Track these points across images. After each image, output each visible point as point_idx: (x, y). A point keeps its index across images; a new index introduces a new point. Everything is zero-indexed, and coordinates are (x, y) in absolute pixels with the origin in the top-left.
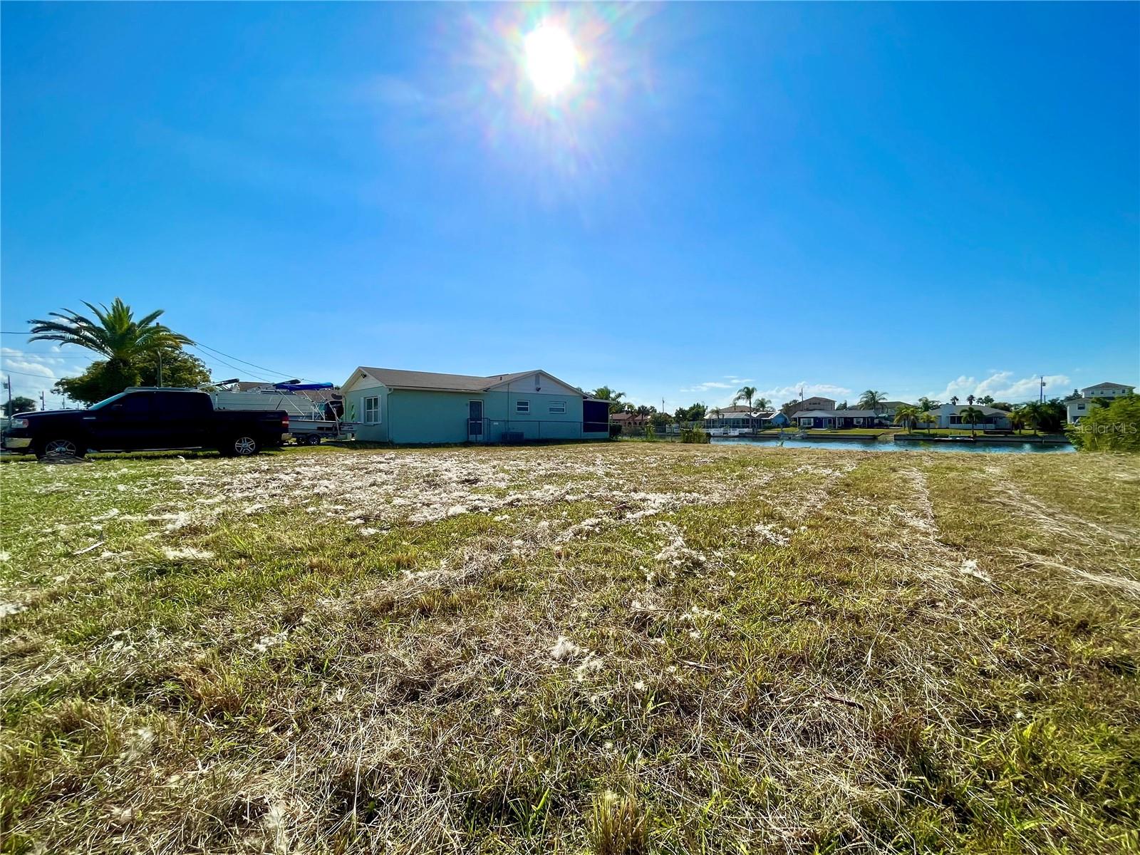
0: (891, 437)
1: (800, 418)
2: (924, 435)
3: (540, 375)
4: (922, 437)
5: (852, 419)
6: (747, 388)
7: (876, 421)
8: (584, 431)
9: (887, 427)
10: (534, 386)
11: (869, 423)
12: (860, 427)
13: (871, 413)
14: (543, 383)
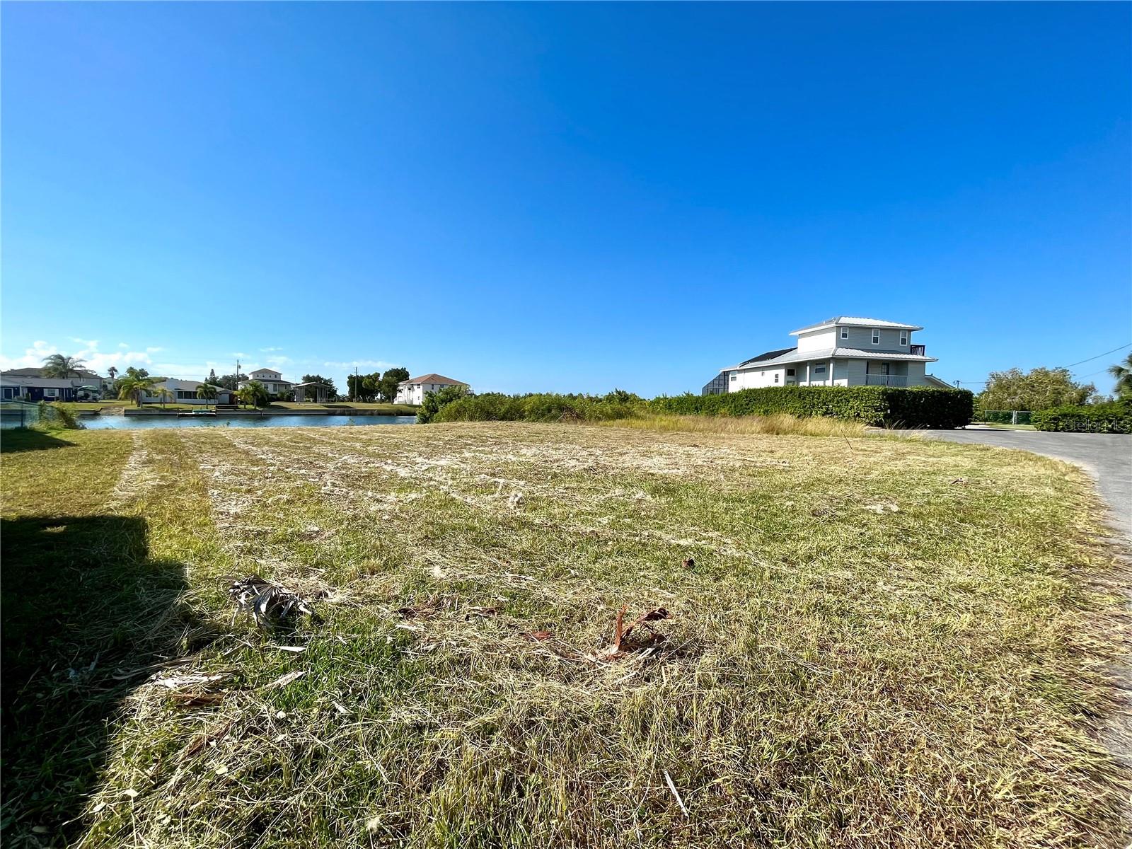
4: (157, 412)
5: (41, 389)
7: (80, 393)
11: (69, 396)
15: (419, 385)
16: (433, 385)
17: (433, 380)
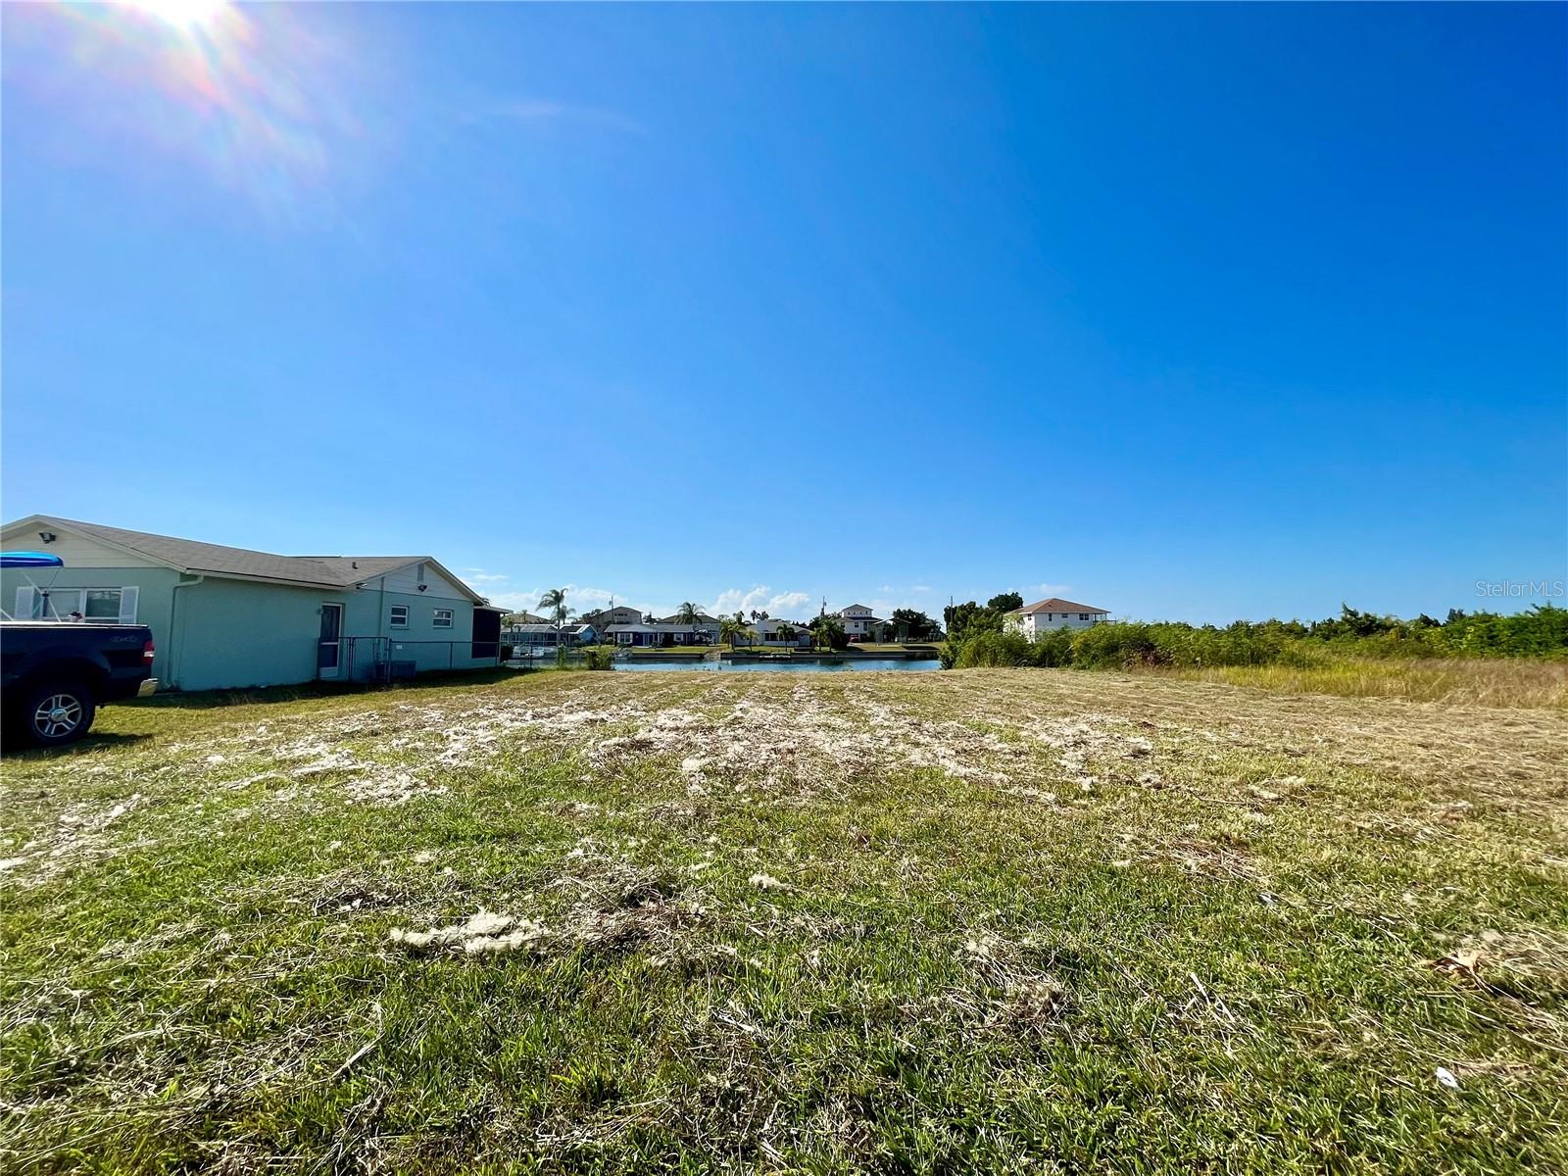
0: (717, 655)
1: (617, 633)
2: (748, 653)
3: (429, 565)
4: (745, 655)
5: (672, 634)
6: (554, 592)
7: (697, 637)
8: (473, 657)
9: (707, 644)
10: (416, 584)
11: (690, 640)
12: (682, 645)
13: (689, 629)
14: (430, 578)
15: (1030, 615)
16: (1050, 615)
17: (1051, 609)
